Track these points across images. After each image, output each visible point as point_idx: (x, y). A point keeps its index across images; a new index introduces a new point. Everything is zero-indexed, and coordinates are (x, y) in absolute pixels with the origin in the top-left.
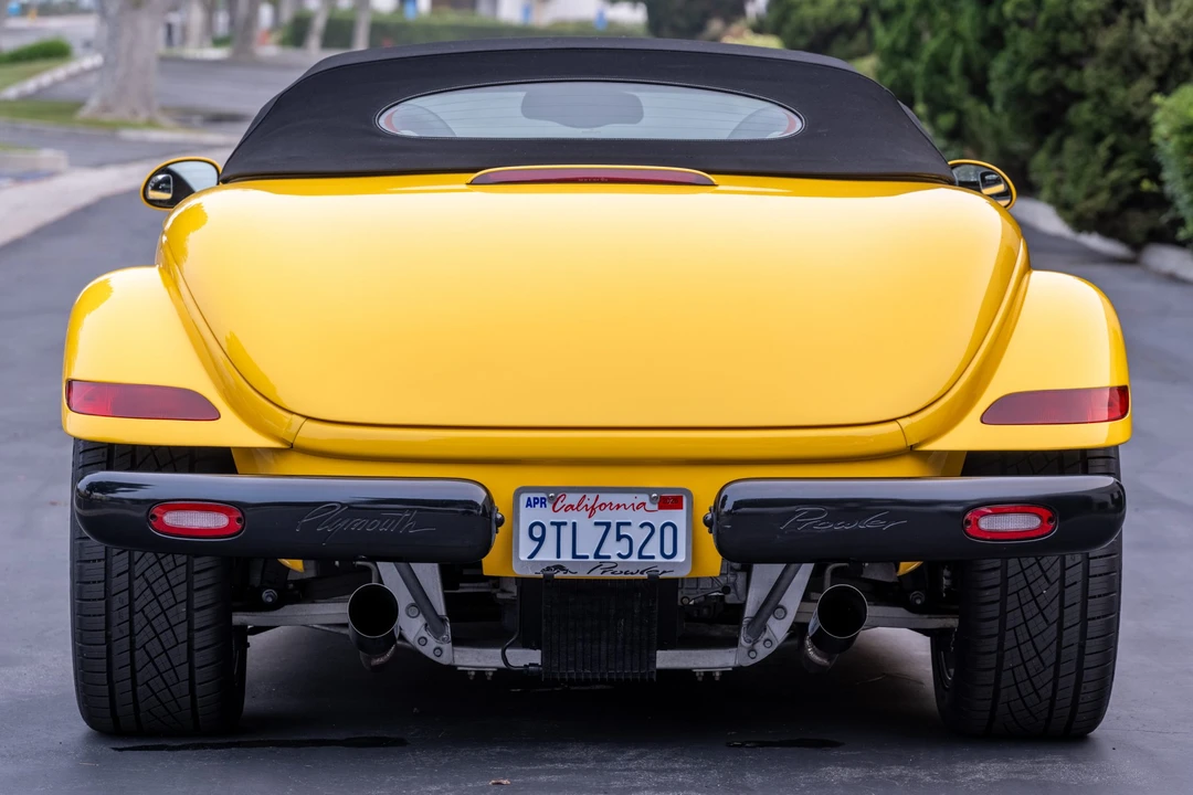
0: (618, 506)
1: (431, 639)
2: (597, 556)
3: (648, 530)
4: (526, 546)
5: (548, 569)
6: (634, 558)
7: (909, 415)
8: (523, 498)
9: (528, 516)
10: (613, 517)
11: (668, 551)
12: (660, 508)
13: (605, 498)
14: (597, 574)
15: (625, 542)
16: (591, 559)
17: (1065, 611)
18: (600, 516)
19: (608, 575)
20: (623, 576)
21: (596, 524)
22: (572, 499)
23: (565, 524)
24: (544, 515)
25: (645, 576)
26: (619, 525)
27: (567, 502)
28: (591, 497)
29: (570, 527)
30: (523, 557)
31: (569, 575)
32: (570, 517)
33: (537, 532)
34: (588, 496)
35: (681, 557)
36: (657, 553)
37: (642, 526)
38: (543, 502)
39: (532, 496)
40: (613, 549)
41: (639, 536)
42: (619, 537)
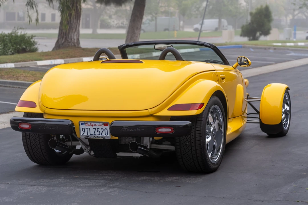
0: (97, 125)
1: (86, 149)
2: (94, 134)
3: (102, 130)
4: (82, 133)
5: (86, 137)
6: (101, 135)
7: (151, 108)
8: (81, 123)
9: (82, 127)
10: (96, 127)
11: (106, 134)
12: (104, 126)
13: (94, 124)
14: (94, 138)
15: (99, 132)
16: (93, 135)
17: (192, 148)
18: (94, 127)
19: (96, 138)
20: (99, 138)
21: (93, 128)
22: (89, 124)
23: (88, 128)
24: (84, 126)
25: (103, 138)
26: (97, 129)
27: (88, 124)
28: (92, 123)
29: (89, 129)
30: (82, 134)
31: (90, 138)
32: (89, 127)
33: (84, 130)
34: (91, 123)
35: (109, 135)
36: (104, 134)
37: (101, 129)
38: (84, 124)
39: (82, 123)
40: (97, 133)
41: (101, 131)
42: (98, 131)
